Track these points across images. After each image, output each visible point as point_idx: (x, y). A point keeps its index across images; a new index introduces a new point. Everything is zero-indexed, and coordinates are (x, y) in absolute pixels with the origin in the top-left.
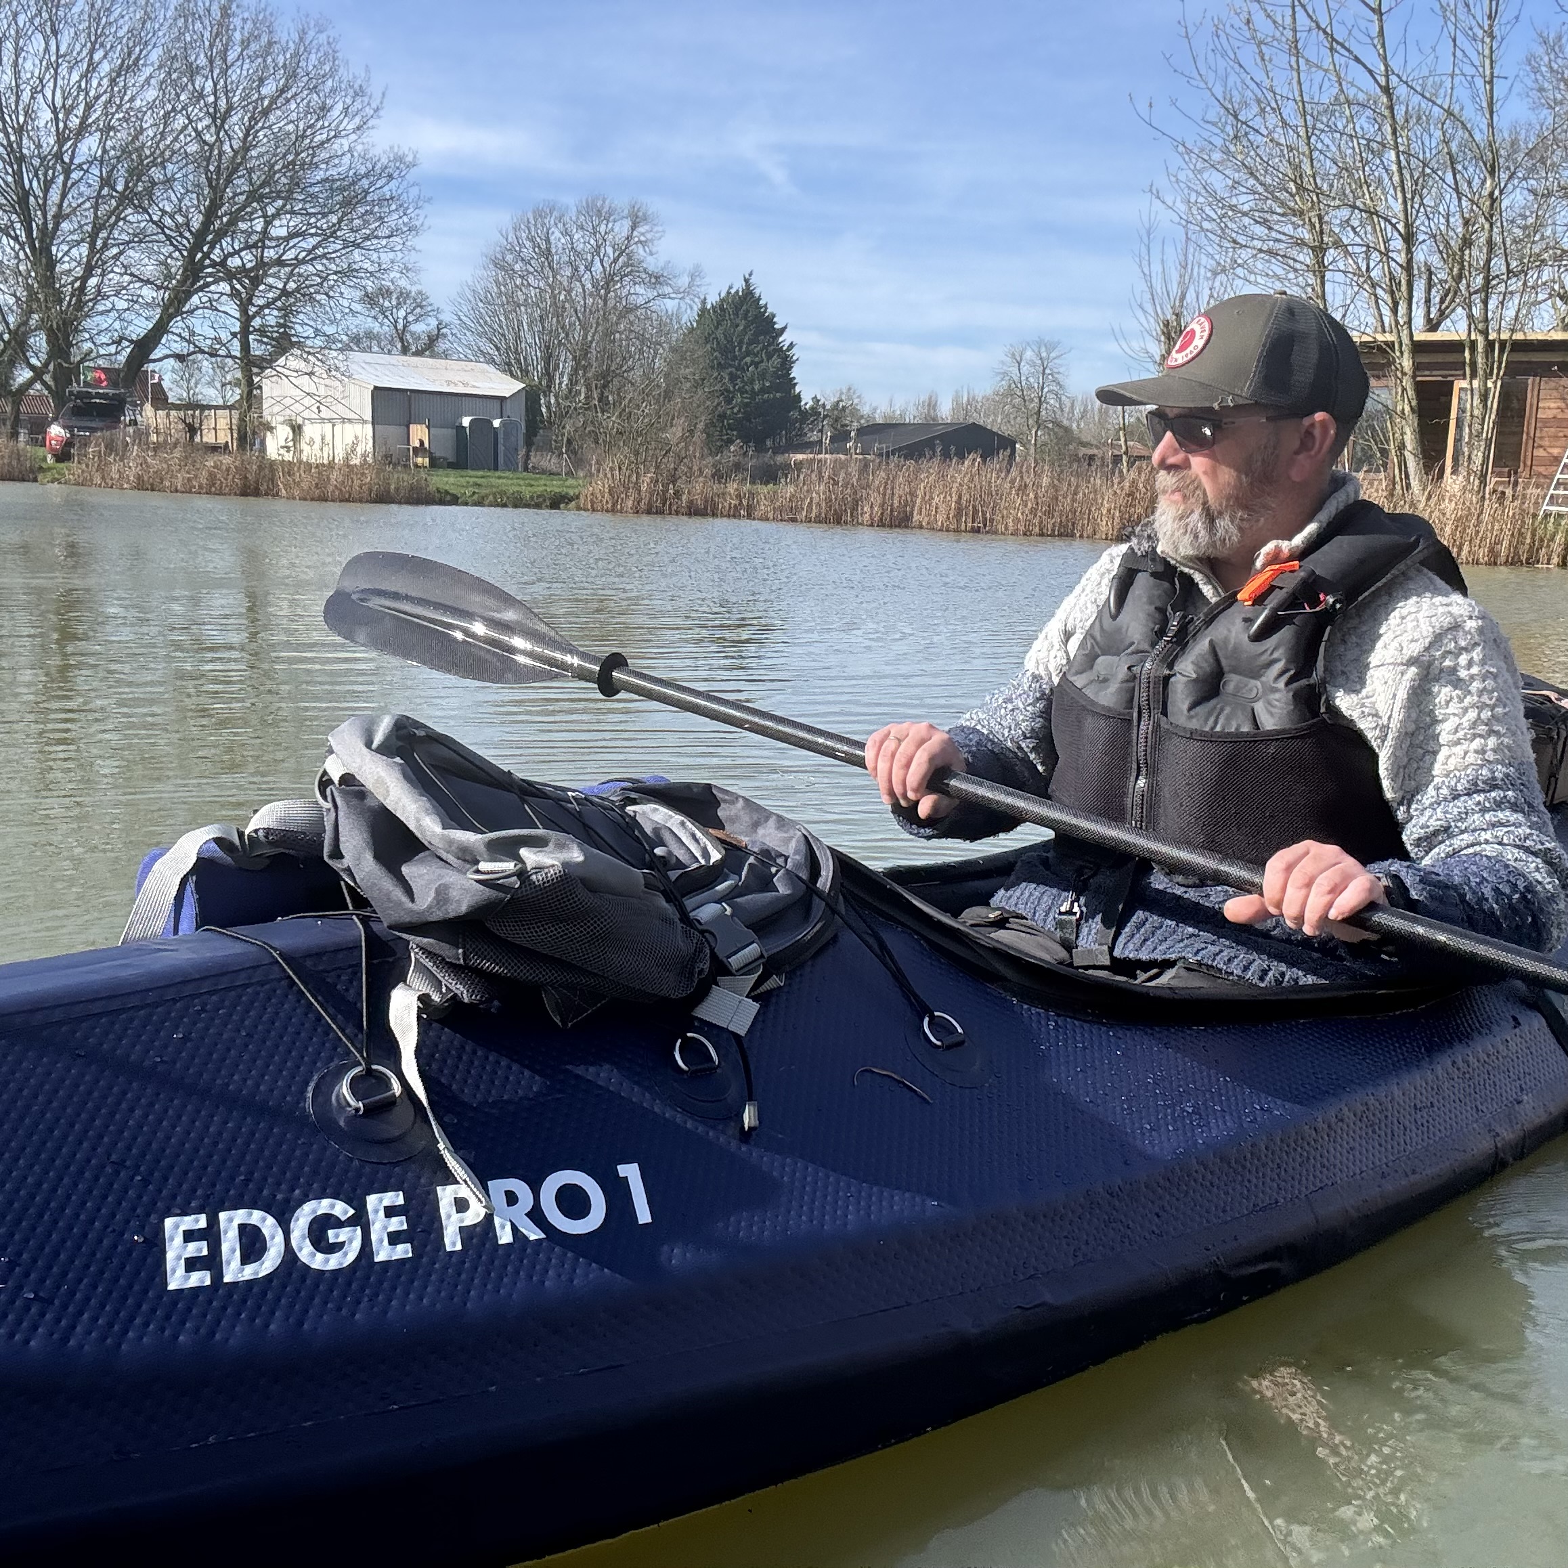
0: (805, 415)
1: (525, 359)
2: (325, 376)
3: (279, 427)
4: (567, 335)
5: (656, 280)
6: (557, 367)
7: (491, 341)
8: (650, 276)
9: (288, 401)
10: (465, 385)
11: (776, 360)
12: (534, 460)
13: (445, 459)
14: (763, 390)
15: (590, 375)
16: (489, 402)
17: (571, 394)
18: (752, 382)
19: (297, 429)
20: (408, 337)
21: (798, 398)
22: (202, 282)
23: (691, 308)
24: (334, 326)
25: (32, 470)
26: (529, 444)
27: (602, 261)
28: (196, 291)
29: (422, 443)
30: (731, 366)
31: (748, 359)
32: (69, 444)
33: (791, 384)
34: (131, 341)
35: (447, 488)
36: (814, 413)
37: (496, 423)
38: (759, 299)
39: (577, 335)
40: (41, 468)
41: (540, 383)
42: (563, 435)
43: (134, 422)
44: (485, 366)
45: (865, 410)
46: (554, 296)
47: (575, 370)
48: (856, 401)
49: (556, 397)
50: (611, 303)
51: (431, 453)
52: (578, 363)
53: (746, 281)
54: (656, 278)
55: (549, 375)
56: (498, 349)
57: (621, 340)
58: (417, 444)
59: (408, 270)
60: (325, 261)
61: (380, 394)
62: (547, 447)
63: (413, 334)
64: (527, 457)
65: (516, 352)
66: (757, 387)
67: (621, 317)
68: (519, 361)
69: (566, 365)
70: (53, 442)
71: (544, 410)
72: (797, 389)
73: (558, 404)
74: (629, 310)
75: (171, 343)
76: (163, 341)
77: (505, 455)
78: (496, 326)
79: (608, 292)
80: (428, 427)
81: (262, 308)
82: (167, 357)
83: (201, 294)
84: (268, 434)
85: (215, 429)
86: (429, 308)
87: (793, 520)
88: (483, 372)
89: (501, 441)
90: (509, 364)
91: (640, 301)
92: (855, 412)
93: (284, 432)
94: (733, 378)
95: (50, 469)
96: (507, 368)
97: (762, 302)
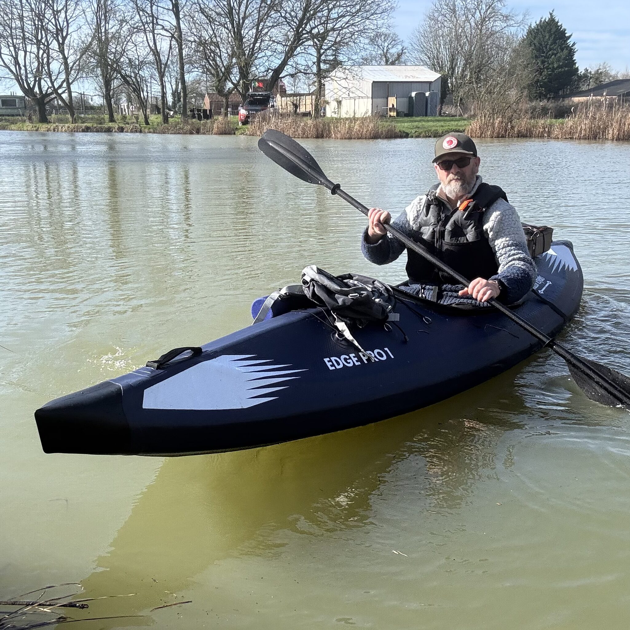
0: (580, 78)
1: (442, 62)
2: (352, 79)
3: (332, 102)
4: (462, 49)
5: (507, 18)
6: (456, 64)
7: (426, 54)
8: (503, 16)
9: (336, 91)
10: (413, 77)
11: (565, 52)
12: (444, 109)
13: (403, 112)
14: (559, 67)
15: (472, 67)
16: (425, 85)
17: (463, 76)
18: (553, 63)
19: (339, 103)
20: (389, 55)
21: (577, 69)
22: (301, 41)
23: (523, 30)
24: (357, 56)
25: (233, 130)
26: (442, 102)
27: (480, 13)
28: (299, 46)
29: (393, 105)
30: (542, 56)
31: (550, 52)
32: (247, 117)
33: (573, 63)
34: (272, 70)
35: (404, 129)
36: (585, 77)
37: (427, 94)
38: (558, 22)
39: (466, 48)
40: (237, 128)
41: (448, 73)
42: (459, 97)
43: (273, 106)
44: (423, 67)
45: (613, 73)
46: (456, 31)
47: (465, 65)
48: (607, 69)
49: (456, 78)
50: (484, 31)
51: (397, 110)
52: (466, 61)
53: (551, 14)
54: (506, 17)
55: (452, 69)
56: (429, 58)
57: (488, 49)
58: (391, 106)
59: (389, 27)
60: (353, 27)
61: (375, 84)
62: (451, 103)
63: (390, 54)
64: (441, 109)
65: (438, 59)
66: (555, 66)
67: (488, 38)
68: (439, 63)
69: (461, 62)
70: (242, 117)
71: (450, 85)
72: (577, 66)
73: (457, 82)
74: (492, 34)
75: (289, 69)
76: (285, 69)
77: (431, 109)
78: (428, 48)
79: (482, 26)
80: (396, 98)
81: (326, 50)
82: (287, 75)
83: (301, 46)
84: (327, 105)
85: (305, 104)
86: (398, 41)
87: (572, 138)
88: (422, 70)
89: (429, 102)
90: (434, 65)
91: (498, 29)
92: (607, 74)
93: (334, 104)
94: (543, 62)
95: (240, 128)
96: (433, 67)
97: (559, 24)
